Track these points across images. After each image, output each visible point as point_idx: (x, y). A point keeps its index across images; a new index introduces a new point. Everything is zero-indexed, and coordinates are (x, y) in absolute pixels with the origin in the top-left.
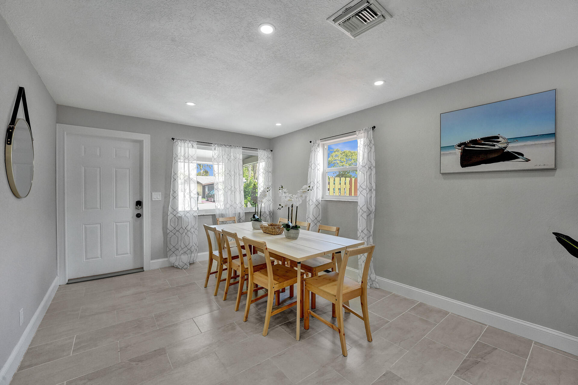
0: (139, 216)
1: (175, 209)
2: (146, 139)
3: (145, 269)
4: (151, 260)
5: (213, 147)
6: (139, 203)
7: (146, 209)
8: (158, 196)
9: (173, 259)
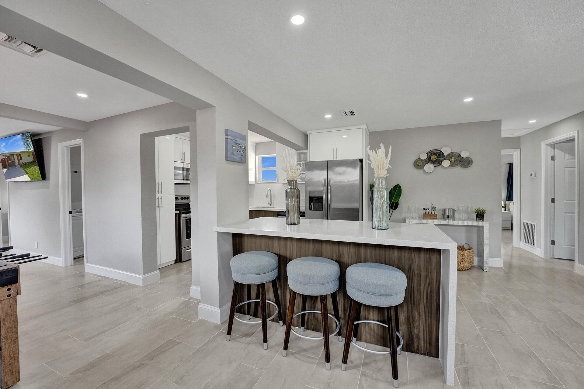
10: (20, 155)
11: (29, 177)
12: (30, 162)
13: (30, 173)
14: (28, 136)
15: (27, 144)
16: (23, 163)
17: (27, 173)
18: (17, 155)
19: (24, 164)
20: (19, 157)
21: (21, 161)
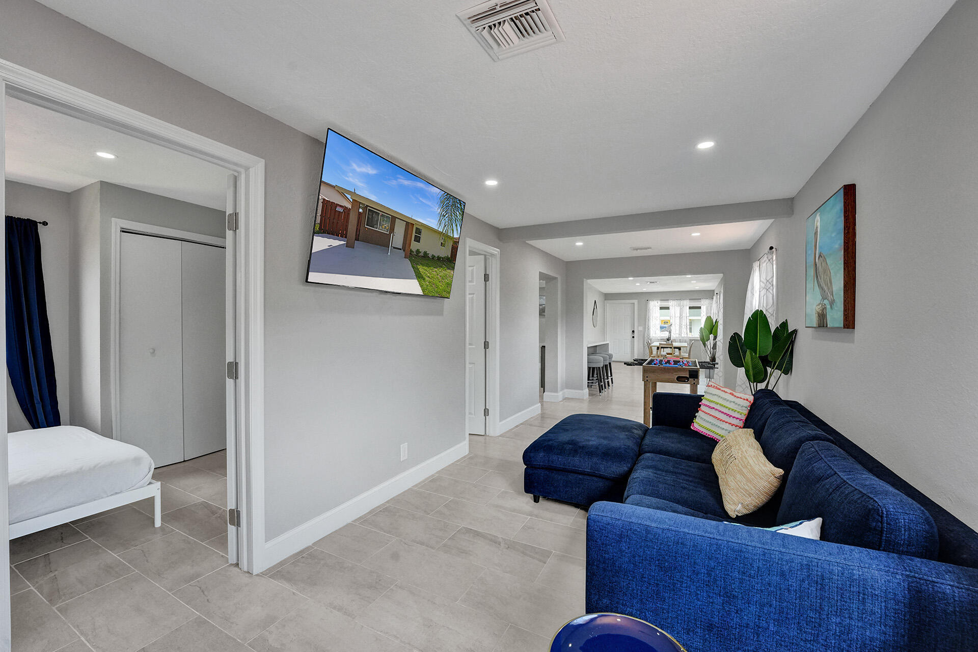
0: (633, 337)
1: (649, 335)
2: (636, 302)
6: (633, 331)
7: (636, 335)
8: (641, 328)
10: (419, 231)
11: (421, 287)
12: (439, 258)
13: (427, 279)
14: (459, 206)
15: (450, 220)
16: (418, 251)
17: (419, 277)
18: (409, 225)
19: (422, 254)
20: (414, 234)
21: (414, 246)
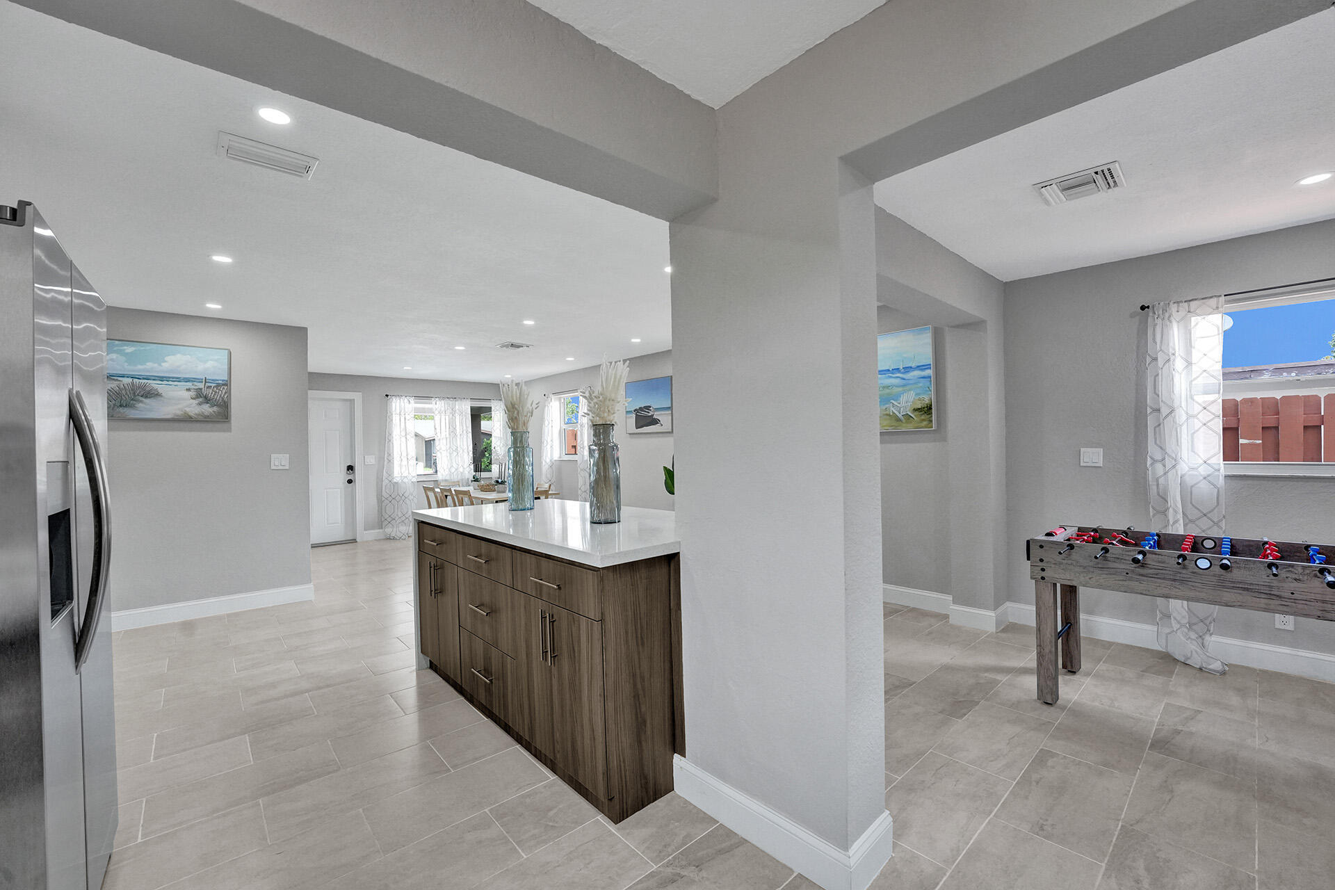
0: (351, 482)
1: (390, 474)
2: (357, 397)
3: (358, 540)
4: (365, 530)
5: (433, 401)
6: (350, 468)
7: (358, 474)
8: (371, 460)
9: (388, 530)
